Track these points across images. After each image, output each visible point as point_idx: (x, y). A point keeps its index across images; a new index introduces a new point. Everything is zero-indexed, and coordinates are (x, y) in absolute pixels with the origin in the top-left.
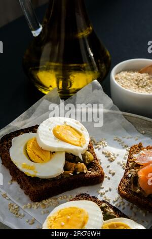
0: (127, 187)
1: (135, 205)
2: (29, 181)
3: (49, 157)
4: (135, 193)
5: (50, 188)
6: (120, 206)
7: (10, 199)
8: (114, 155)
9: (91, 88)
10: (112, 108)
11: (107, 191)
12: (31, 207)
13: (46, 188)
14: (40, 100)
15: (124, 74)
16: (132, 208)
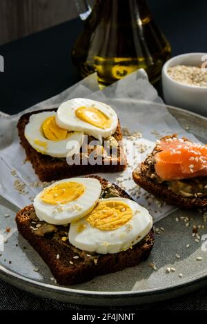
0: (142, 172)
1: (152, 196)
2: (40, 159)
3: (64, 136)
4: (149, 179)
5: (61, 168)
6: (135, 195)
7: (18, 177)
8: (145, 147)
9: (135, 77)
10: (156, 101)
11: (125, 180)
12: (38, 186)
13: (56, 168)
14: (76, 85)
15: (179, 68)
16: (147, 198)
